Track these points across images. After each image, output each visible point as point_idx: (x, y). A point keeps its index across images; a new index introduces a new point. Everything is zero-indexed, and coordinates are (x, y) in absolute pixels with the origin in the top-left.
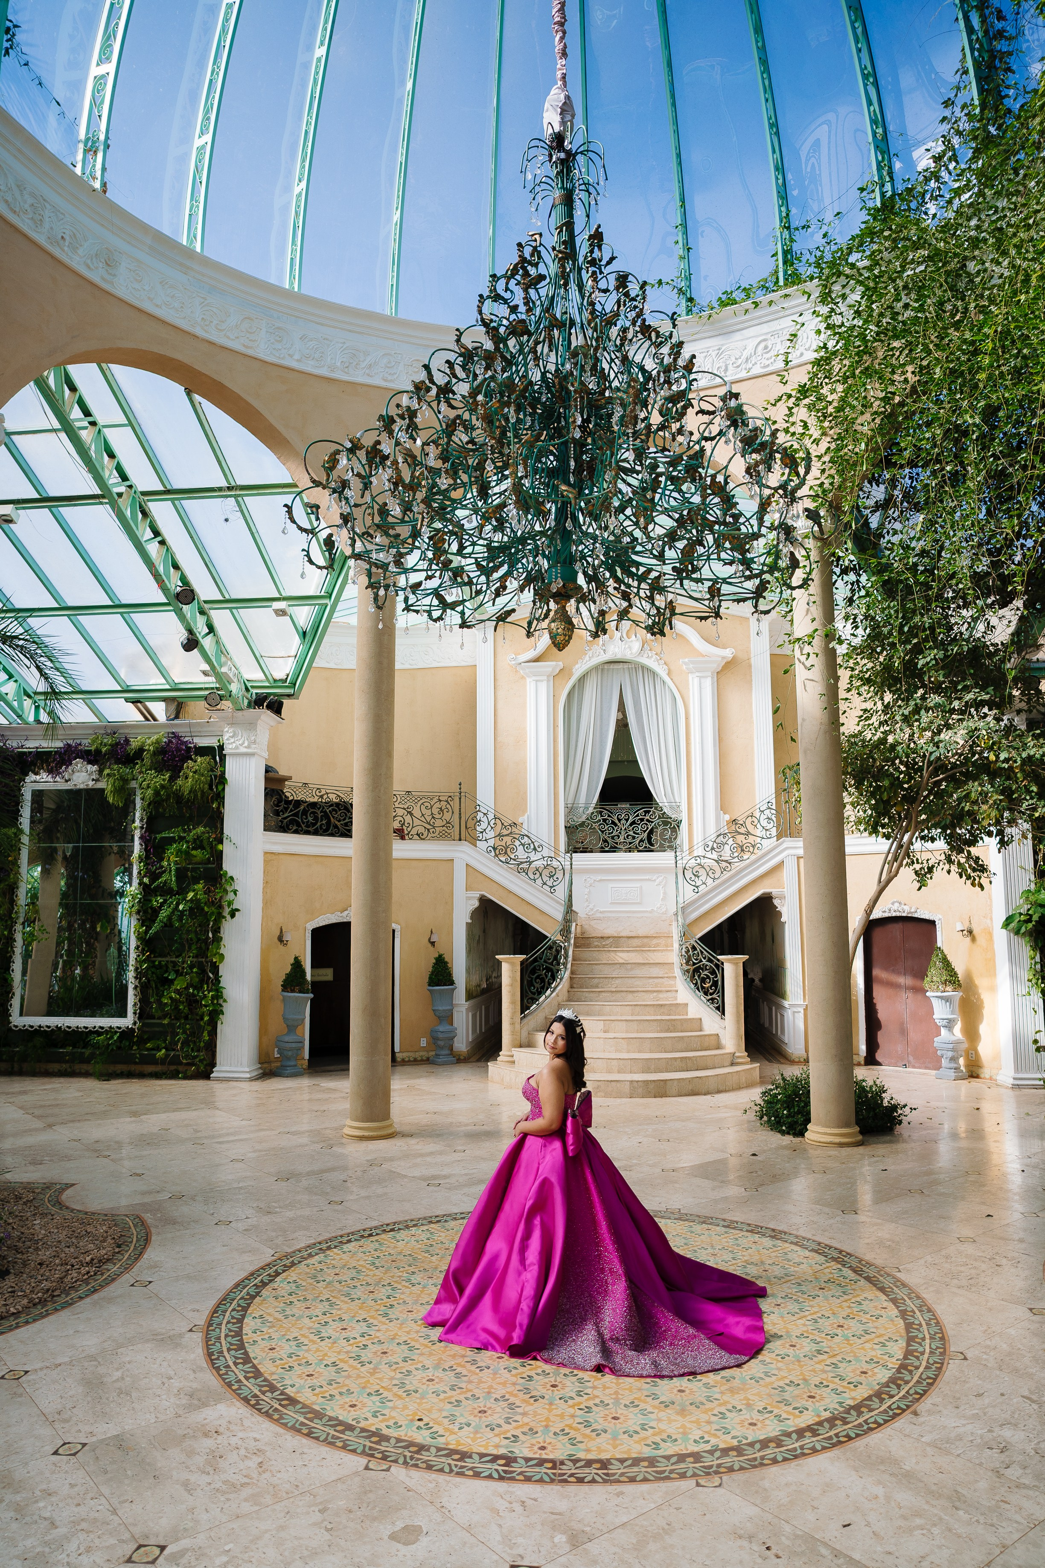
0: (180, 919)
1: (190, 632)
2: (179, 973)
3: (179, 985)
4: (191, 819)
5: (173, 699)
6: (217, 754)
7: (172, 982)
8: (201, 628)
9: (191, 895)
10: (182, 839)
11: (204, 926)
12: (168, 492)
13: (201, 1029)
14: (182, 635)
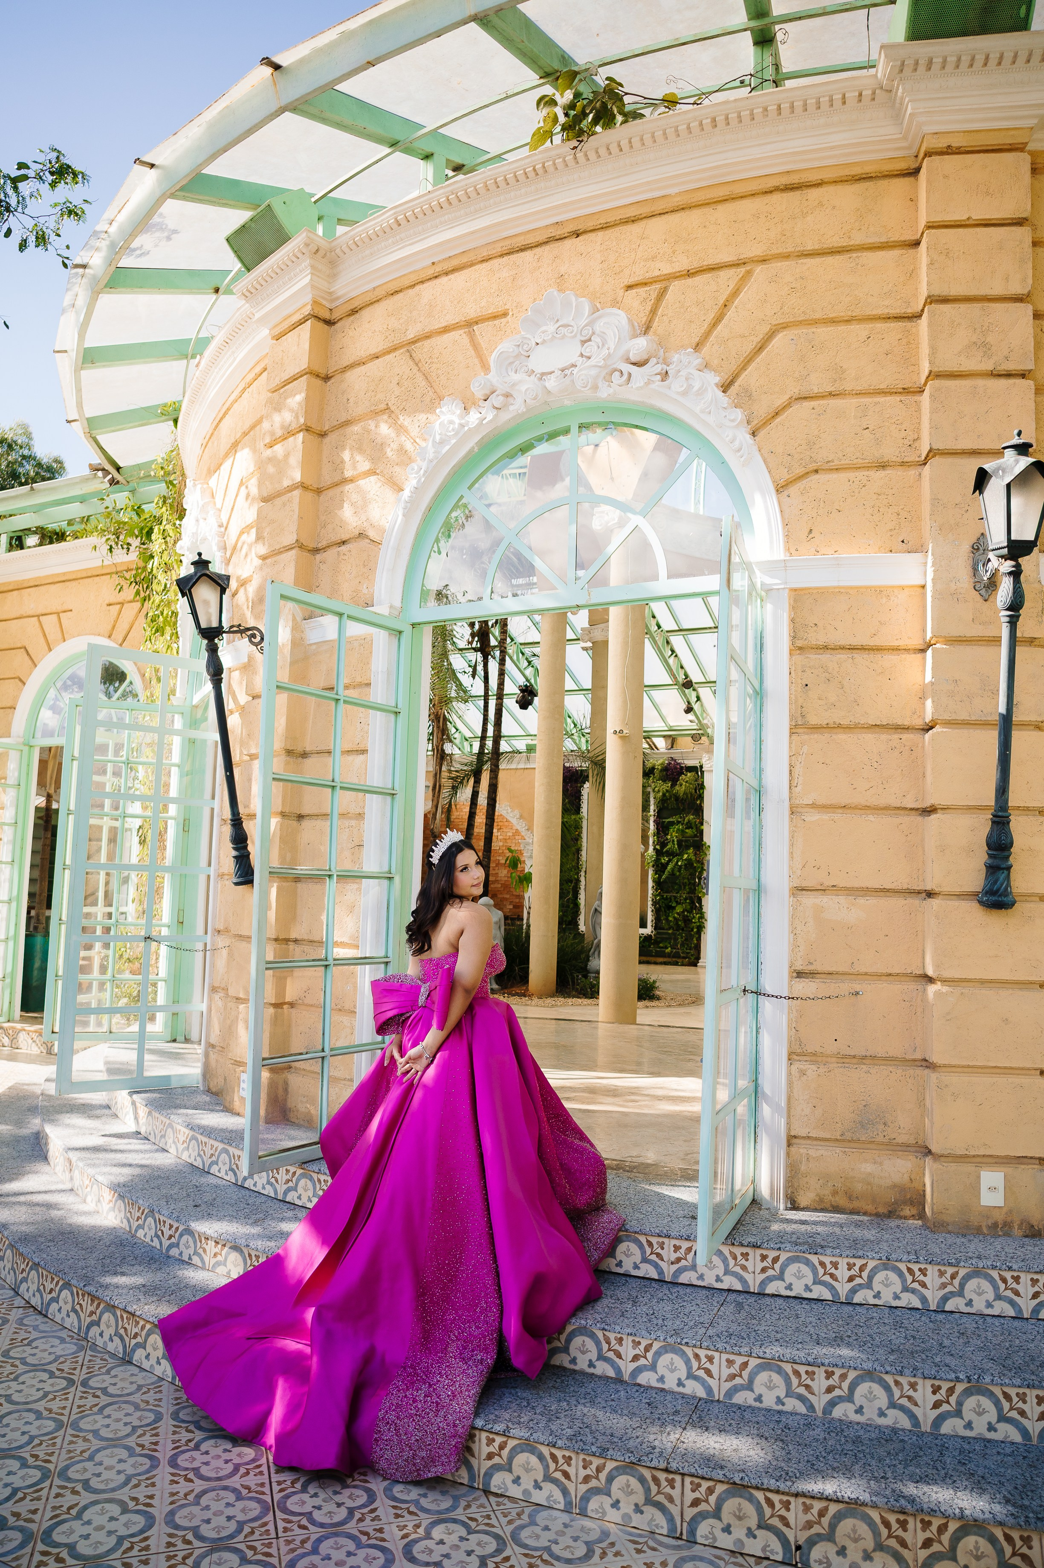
0: (679, 871)
1: (689, 703)
2: (678, 903)
3: (679, 909)
4: (683, 810)
5: (670, 736)
6: (697, 771)
7: (674, 908)
8: (693, 699)
9: (685, 856)
10: (679, 822)
11: (693, 876)
12: (681, 630)
13: (692, 937)
14: (684, 706)
